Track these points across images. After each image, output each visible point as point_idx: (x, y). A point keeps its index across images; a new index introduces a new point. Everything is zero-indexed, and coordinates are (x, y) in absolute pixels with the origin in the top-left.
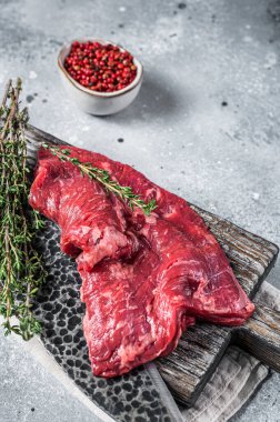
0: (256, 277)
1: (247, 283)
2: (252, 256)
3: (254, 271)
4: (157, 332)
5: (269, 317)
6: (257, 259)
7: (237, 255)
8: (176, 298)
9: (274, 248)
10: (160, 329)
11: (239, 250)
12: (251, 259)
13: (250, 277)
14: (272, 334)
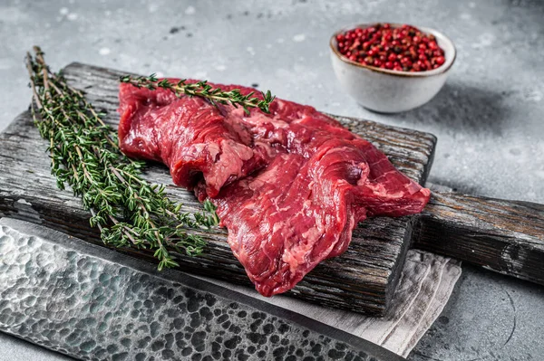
0: (420, 166)
1: (412, 173)
2: (408, 147)
3: (416, 161)
4: (324, 223)
5: (448, 200)
6: (416, 149)
7: (391, 150)
8: (340, 181)
9: (431, 137)
10: (328, 218)
11: (392, 145)
12: (409, 151)
13: (414, 167)
14: (459, 215)
